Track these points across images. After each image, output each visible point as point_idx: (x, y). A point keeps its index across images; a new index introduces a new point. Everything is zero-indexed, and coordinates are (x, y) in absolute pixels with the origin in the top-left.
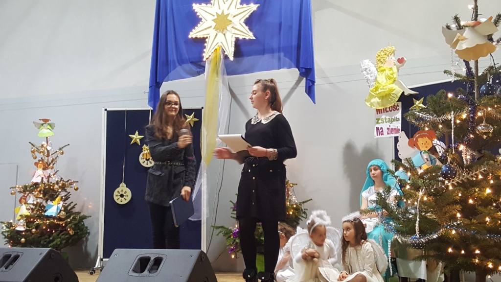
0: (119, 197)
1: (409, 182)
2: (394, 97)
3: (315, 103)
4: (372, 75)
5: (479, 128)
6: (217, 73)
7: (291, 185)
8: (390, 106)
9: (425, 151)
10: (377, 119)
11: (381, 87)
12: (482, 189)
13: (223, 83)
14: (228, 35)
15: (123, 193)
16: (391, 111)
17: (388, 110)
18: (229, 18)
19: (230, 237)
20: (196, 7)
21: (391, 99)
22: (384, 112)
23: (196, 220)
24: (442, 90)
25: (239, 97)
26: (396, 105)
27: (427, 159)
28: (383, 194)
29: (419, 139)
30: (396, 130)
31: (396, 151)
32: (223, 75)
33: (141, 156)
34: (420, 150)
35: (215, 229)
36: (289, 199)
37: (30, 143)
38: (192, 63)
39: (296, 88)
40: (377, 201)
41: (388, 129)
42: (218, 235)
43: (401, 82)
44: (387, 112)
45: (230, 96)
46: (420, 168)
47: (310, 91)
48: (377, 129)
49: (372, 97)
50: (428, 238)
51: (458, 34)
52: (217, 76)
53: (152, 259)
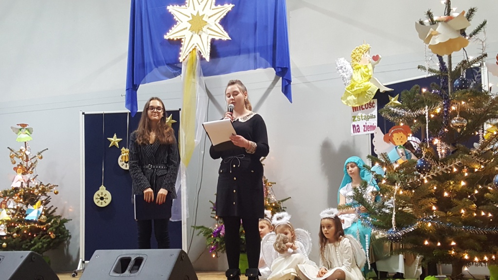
0: (99, 200)
1: (385, 176)
2: (370, 95)
3: (291, 102)
4: (347, 73)
5: (453, 121)
6: (194, 75)
7: (270, 184)
8: (366, 103)
9: (400, 146)
10: (353, 117)
11: (357, 85)
12: (457, 182)
13: (200, 84)
14: (204, 36)
15: (103, 196)
16: (367, 108)
17: (364, 107)
18: (205, 19)
19: (211, 236)
20: (171, 8)
21: (367, 96)
22: (360, 110)
23: (176, 221)
24: (416, 85)
25: (216, 98)
26: (372, 102)
27: (402, 153)
28: (360, 190)
29: (394, 135)
30: (373, 127)
31: (373, 147)
32: (200, 76)
33: (120, 159)
34: (395, 145)
35: (195, 230)
36: (268, 197)
37: (8, 148)
38: (168, 64)
39: (272, 88)
40: (354, 196)
41: (364, 126)
42: (198, 235)
43: (376, 79)
44: (363, 109)
45: (208, 98)
46: (396, 162)
47: (286, 90)
48: (354, 126)
49: (349, 94)
50: (404, 232)
51: (431, 29)
52: (194, 78)
53: (133, 259)
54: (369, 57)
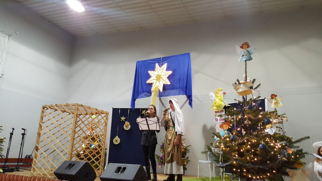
1: (218, 142)
3: (192, 108)
4: (213, 98)
5: (245, 122)
7: (184, 140)
8: (221, 110)
9: (226, 130)
10: (215, 115)
11: (217, 103)
14: (161, 82)
18: (161, 76)
19: (159, 159)
20: (149, 72)
21: (221, 108)
25: (165, 105)
27: (226, 133)
29: (224, 125)
33: (124, 126)
34: (224, 129)
38: (147, 92)
39: (186, 102)
41: (220, 119)
43: (224, 101)
44: (219, 112)
45: (162, 105)
46: (223, 136)
47: (190, 104)
48: (216, 119)
49: (214, 106)
50: (225, 165)
51: (238, 86)
53: (122, 168)
54: (222, 93)
